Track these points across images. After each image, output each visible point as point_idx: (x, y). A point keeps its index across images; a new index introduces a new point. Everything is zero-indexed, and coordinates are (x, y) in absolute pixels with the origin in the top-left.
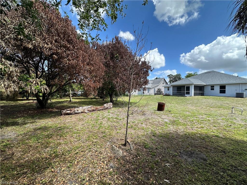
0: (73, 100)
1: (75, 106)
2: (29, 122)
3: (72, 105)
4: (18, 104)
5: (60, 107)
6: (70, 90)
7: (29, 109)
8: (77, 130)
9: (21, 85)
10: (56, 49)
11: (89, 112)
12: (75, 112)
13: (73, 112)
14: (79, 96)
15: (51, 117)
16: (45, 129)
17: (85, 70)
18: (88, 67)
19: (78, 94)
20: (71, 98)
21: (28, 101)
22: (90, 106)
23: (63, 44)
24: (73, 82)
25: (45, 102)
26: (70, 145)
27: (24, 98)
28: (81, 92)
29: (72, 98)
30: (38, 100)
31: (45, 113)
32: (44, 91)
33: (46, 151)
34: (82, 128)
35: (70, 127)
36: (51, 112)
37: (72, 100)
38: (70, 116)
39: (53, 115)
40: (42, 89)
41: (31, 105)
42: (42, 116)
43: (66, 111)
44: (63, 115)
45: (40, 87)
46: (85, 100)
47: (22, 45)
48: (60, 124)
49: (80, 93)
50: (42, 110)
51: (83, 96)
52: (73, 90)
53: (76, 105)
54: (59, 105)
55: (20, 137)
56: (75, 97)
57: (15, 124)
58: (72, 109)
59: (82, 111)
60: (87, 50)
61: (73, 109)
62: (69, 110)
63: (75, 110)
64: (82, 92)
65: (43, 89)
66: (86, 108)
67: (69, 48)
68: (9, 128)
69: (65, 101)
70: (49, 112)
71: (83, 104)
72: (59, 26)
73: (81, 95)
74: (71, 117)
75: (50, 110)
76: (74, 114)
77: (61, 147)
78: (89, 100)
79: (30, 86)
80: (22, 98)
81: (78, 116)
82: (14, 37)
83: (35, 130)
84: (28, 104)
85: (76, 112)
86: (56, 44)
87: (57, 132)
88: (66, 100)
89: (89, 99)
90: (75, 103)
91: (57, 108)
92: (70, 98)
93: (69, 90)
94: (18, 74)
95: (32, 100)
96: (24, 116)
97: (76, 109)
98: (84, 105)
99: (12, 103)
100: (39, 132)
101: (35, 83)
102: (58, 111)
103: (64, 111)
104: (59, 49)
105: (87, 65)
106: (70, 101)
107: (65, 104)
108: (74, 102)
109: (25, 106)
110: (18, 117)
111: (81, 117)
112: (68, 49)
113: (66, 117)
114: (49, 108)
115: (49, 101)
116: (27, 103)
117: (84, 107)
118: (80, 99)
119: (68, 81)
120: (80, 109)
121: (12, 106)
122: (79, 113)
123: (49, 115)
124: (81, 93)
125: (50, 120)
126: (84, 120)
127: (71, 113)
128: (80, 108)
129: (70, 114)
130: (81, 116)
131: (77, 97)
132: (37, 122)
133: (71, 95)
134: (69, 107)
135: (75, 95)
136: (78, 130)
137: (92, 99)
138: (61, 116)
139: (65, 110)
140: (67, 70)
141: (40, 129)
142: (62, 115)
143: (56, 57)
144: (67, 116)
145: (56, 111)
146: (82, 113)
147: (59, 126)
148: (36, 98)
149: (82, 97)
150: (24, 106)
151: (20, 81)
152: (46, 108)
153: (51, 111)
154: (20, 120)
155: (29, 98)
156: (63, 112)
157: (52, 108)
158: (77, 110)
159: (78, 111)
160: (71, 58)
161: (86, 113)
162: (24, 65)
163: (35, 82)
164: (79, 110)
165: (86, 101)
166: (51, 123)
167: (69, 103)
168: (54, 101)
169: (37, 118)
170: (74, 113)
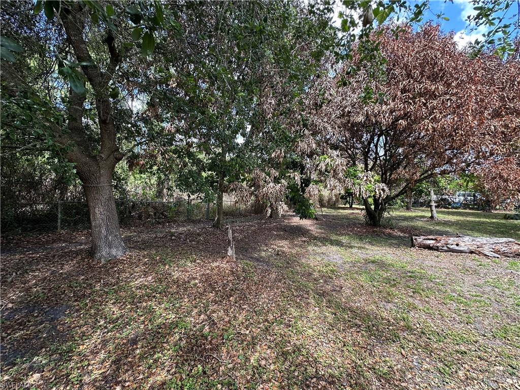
0: (440, 215)
1: (448, 232)
2: (356, 245)
3: (438, 228)
4: (340, 214)
5: (407, 227)
6: (432, 192)
7: (355, 225)
8: (458, 293)
9: (347, 184)
10: (404, 107)
11: (498, 256)
12: (448, 246)
13: (443, 247)
14: (456, 208)
15: (391, 245)
16: (381, 265)
17: (484, 134)
18: (496, 123)
19: (454, 203)
20: (435, 212)
21: (352, 211)
22: (504, 240)
23: (420, 89)
24: (443, 173)
25: (379, 214)
26: (439, 322)
27: (346, 206)
28: (464, 195)
29: (438, 212)
30: (368, 209)
31: (379, 236)
32: (380, 193)
33: (388, 308)
34: (477, 296)
35: (438, 281)
36: (390, 236)
37: (436, 215)
38: (436, 253)
39: (394, 242)
40: (376, 190)
41: (357, 219)
42: (375, 240)
43: (425, 239)
44: (417, 248)
45: (373, 187)
46: (477, 219)
47: (349, 122)
48: (412, 266)
49: (459, 198)
50: (374, 229)
51: (470, 209)
52: (439, 191)
53: (448, 229)
54: (405, 224)
55: (347, 266)
56: (443, 209)
57: (339, 244)
58: (439, 238)
59: (470, 248)
60: (493, 76)
61: (443, 240)
62: (432, 239)
63: (450, 242)
64: (469, 198)
65: (379, 190)
66: (485, 242)
67: (434, 92)
68: (334, 248)
69: (417, 216)
70: (386, 236)
71: (471, 230)
72: (412, 56)
73: (465, 206)
74: (438, 257)
75: (388, 231)
76: (446, 251)
77: (417, 316)
78: (494, 220)
79: (359, 185)
80: (344, 206)
81: (458, 260)
82: (340, 113)
83: (367, 262)
84: (351, 216)
85: (451, 247)
86: (403, 97)
87: (407, 281)
88: (420, 214)
89: (496, 216)
90: (446, 223)
91: (402, 230)
92: (432, 211)
93: (430, 192)
94: (344, 168)
95: (357, 209)
96: (349, 235)
97: (451, 240)
98: (476, 234)
99: (333, 212)
100: (371, 266)
101: (365, 180)
102: (405, 237)
103: (420, 239)
104: (411, 104)
105: (492, 117)
106: (432, 217)
107: (419, 224)
108: (443, 222)
109: (348, 219)
110: (343, 235)
111: (469, 263)
112: (433, 96)
113: (424, 254)
114: (385, 227)
115: (386, 214)
116: (350, 214)
117: (478, 239)
118: (462, 216)
119: (427, 171)
120: (466, 242)
121: (333, 216)
122: (461, 252)
123: (387, 242)
124: (465, 200)
125: (389, 250)
126: (482, 275)
127: (438, 247)
128: (467, 238)
129: (435, 250)
130: (468, 261)
131: (450, 210)
132: (367, 249)
133: (433, 204)
134: (431, 232)
135: (443, 204)
136: (461, 295)
137: (506, 217)
138: (411, 248)
139: (422, 237)
140: (426, 145)
141: (373, 262)
142: (413, 246)
143: (404, 123)
144: (426, 252)
145: (400, 236)
146: (472, 252)
147: (409, 268)
148: (364, 207)
149: (467, 211)
150: (346, 217)
151: (346, 178)
152: (380, 226)
153: (390, 233)
154: (344, 239)
155: (353, 206)
156: (416, 239)
157: (391, 229)
158: (455, 243)
159: (457, 245)
160: (441, 113)
161: (486, 255)
162: (348, 153)
163: (365, 178)
164: (462, 244)
165: (483, 223)
166: (392, 258)
167: (428, 223)
168: (395, 214)
169: (367, 242)
170: (445, 248)
